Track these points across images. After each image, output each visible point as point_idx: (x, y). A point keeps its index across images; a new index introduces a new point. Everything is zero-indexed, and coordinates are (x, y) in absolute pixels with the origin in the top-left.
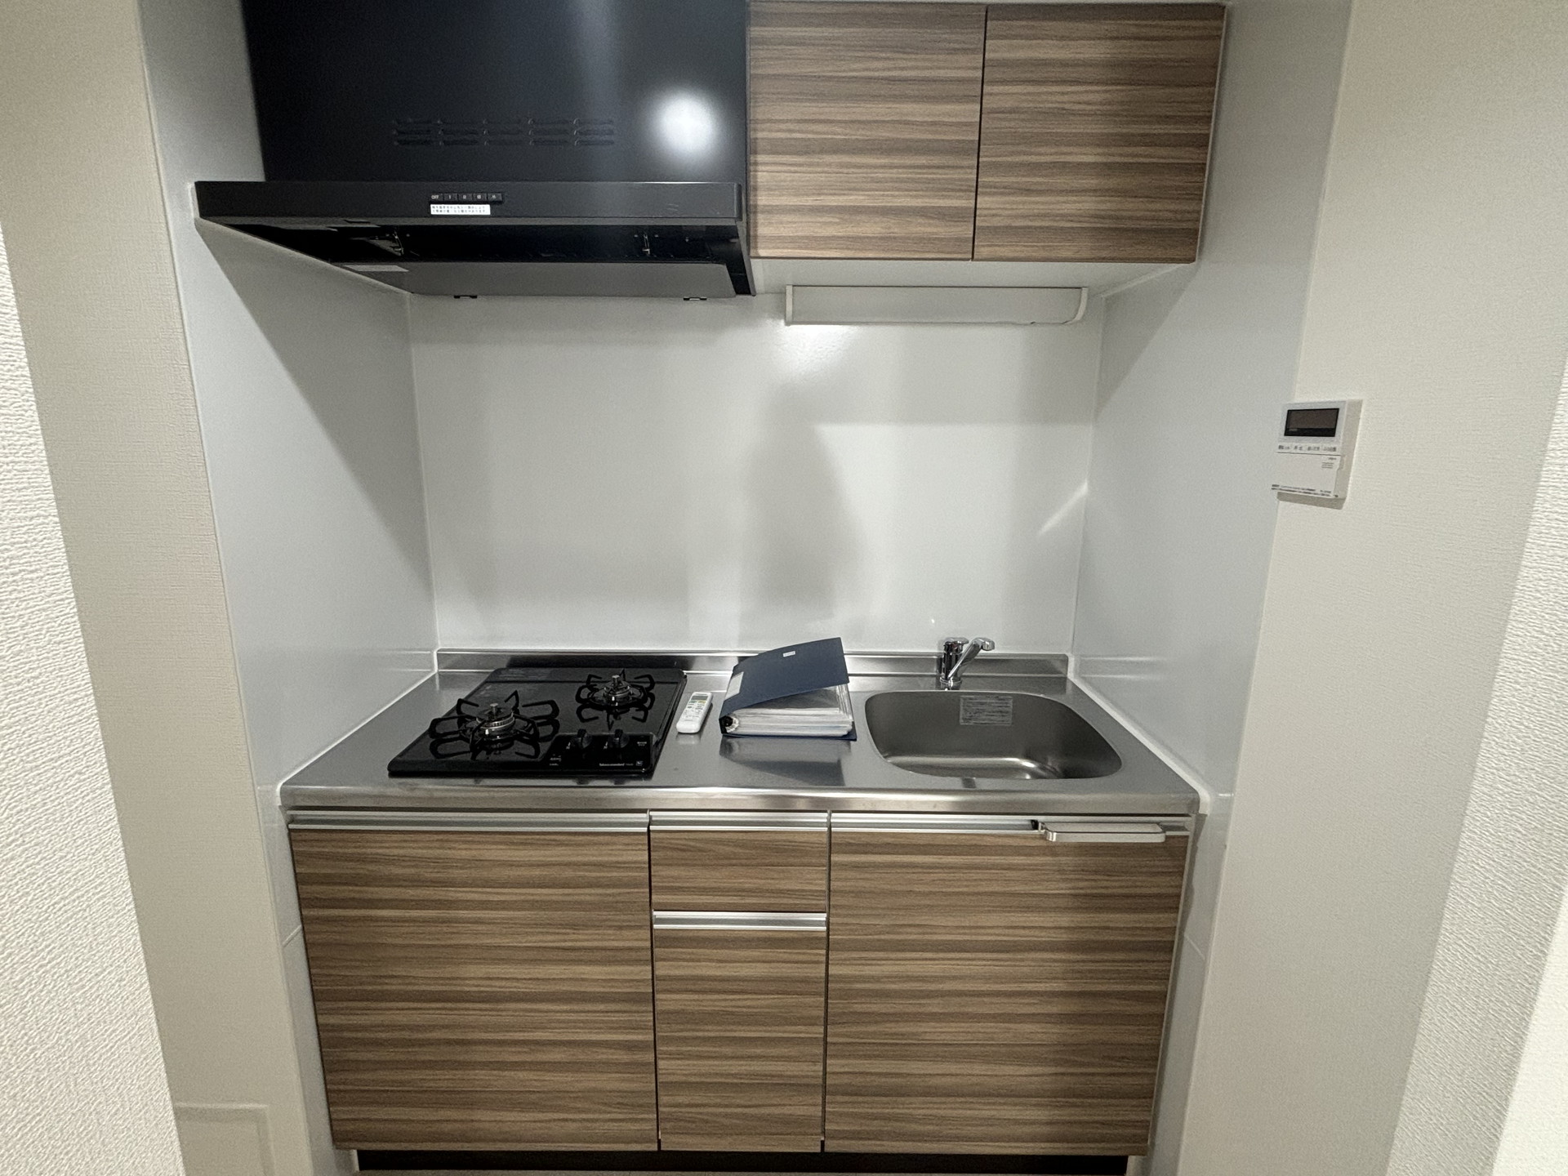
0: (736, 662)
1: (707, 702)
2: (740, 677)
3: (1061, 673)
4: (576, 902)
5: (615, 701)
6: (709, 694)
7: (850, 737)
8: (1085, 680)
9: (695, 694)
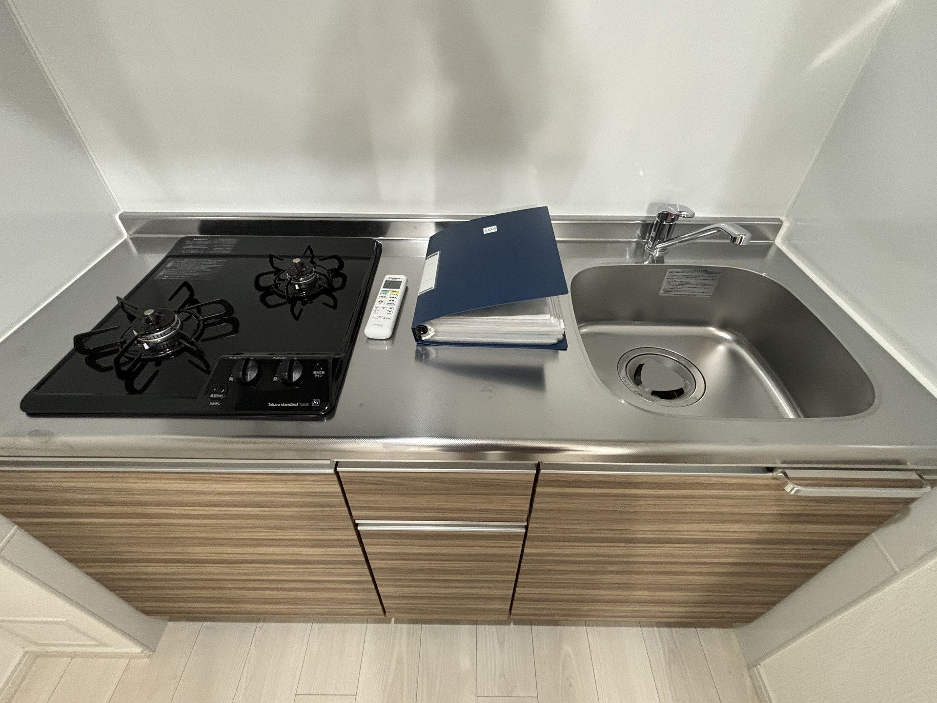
0: (432, 231)
1: (400, 291)
2: (435, 259)
3: (768, 239)
4: (275, 515)
5: (300, 290)
6: (402, 278)
7: (561, 345)
8: (795, 248)
9: (387, 278)
